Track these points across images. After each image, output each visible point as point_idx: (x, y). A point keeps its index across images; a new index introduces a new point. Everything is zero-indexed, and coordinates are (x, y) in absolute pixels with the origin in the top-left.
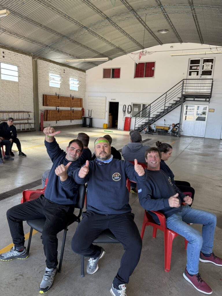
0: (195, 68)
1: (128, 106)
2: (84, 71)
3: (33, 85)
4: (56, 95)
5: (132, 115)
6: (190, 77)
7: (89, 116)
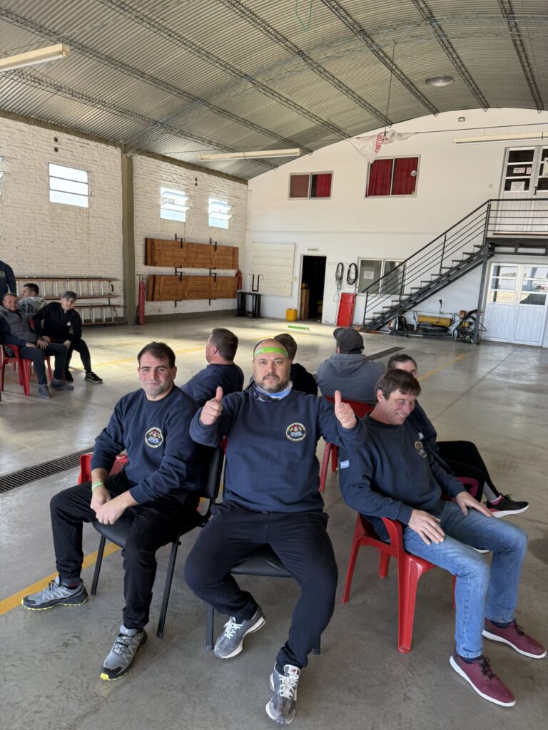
0: (520, 172)
1: (350, 266)
2: (243, 180)
3: (122, 216)
4: (176, 239)
5: (357, 289)
6: (507, 195)
7: (253, 290)
